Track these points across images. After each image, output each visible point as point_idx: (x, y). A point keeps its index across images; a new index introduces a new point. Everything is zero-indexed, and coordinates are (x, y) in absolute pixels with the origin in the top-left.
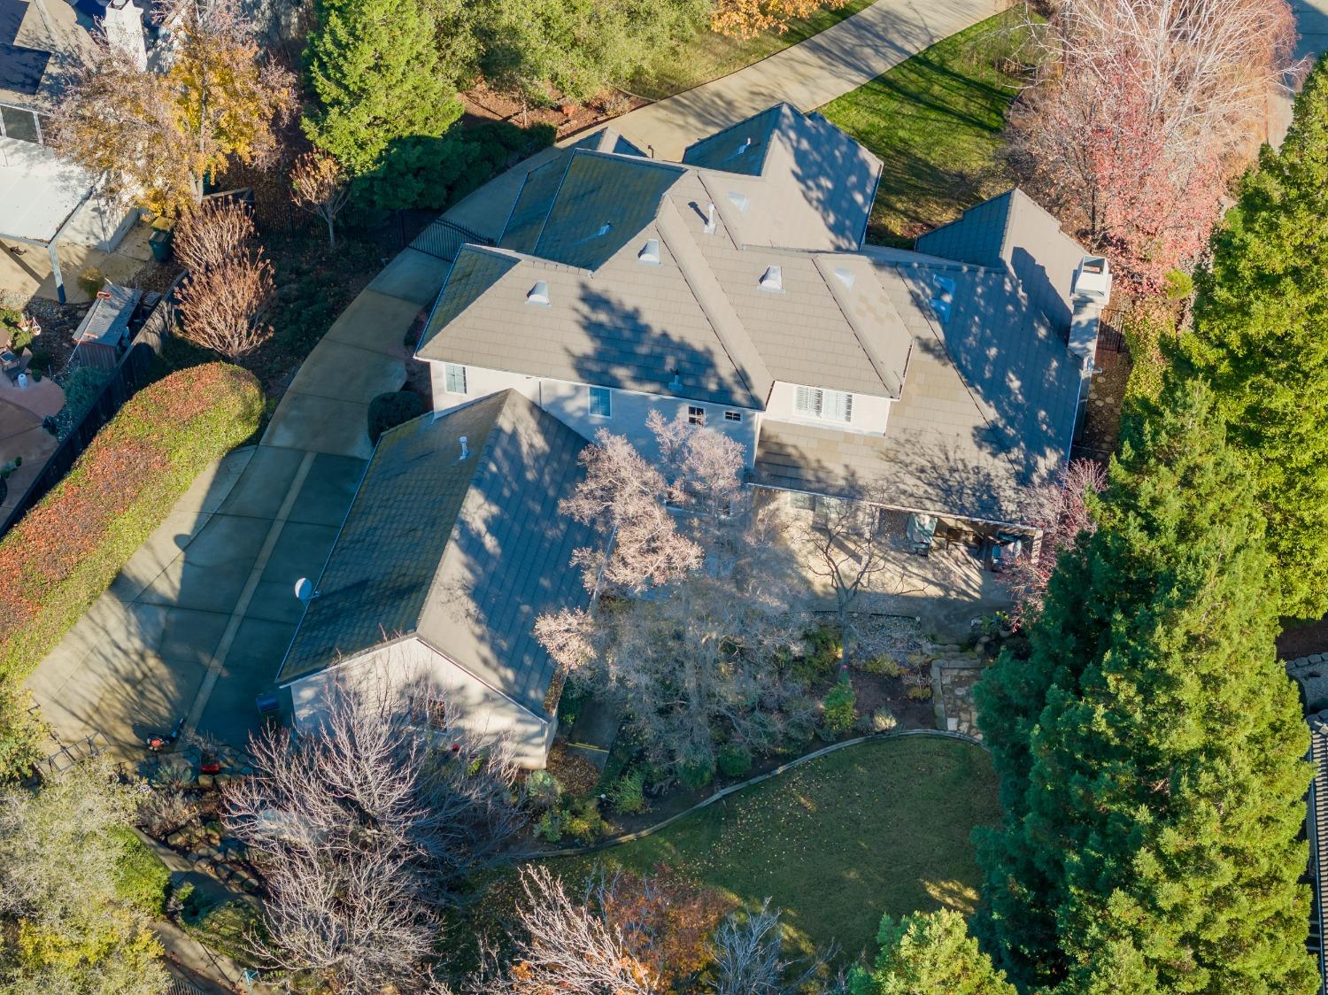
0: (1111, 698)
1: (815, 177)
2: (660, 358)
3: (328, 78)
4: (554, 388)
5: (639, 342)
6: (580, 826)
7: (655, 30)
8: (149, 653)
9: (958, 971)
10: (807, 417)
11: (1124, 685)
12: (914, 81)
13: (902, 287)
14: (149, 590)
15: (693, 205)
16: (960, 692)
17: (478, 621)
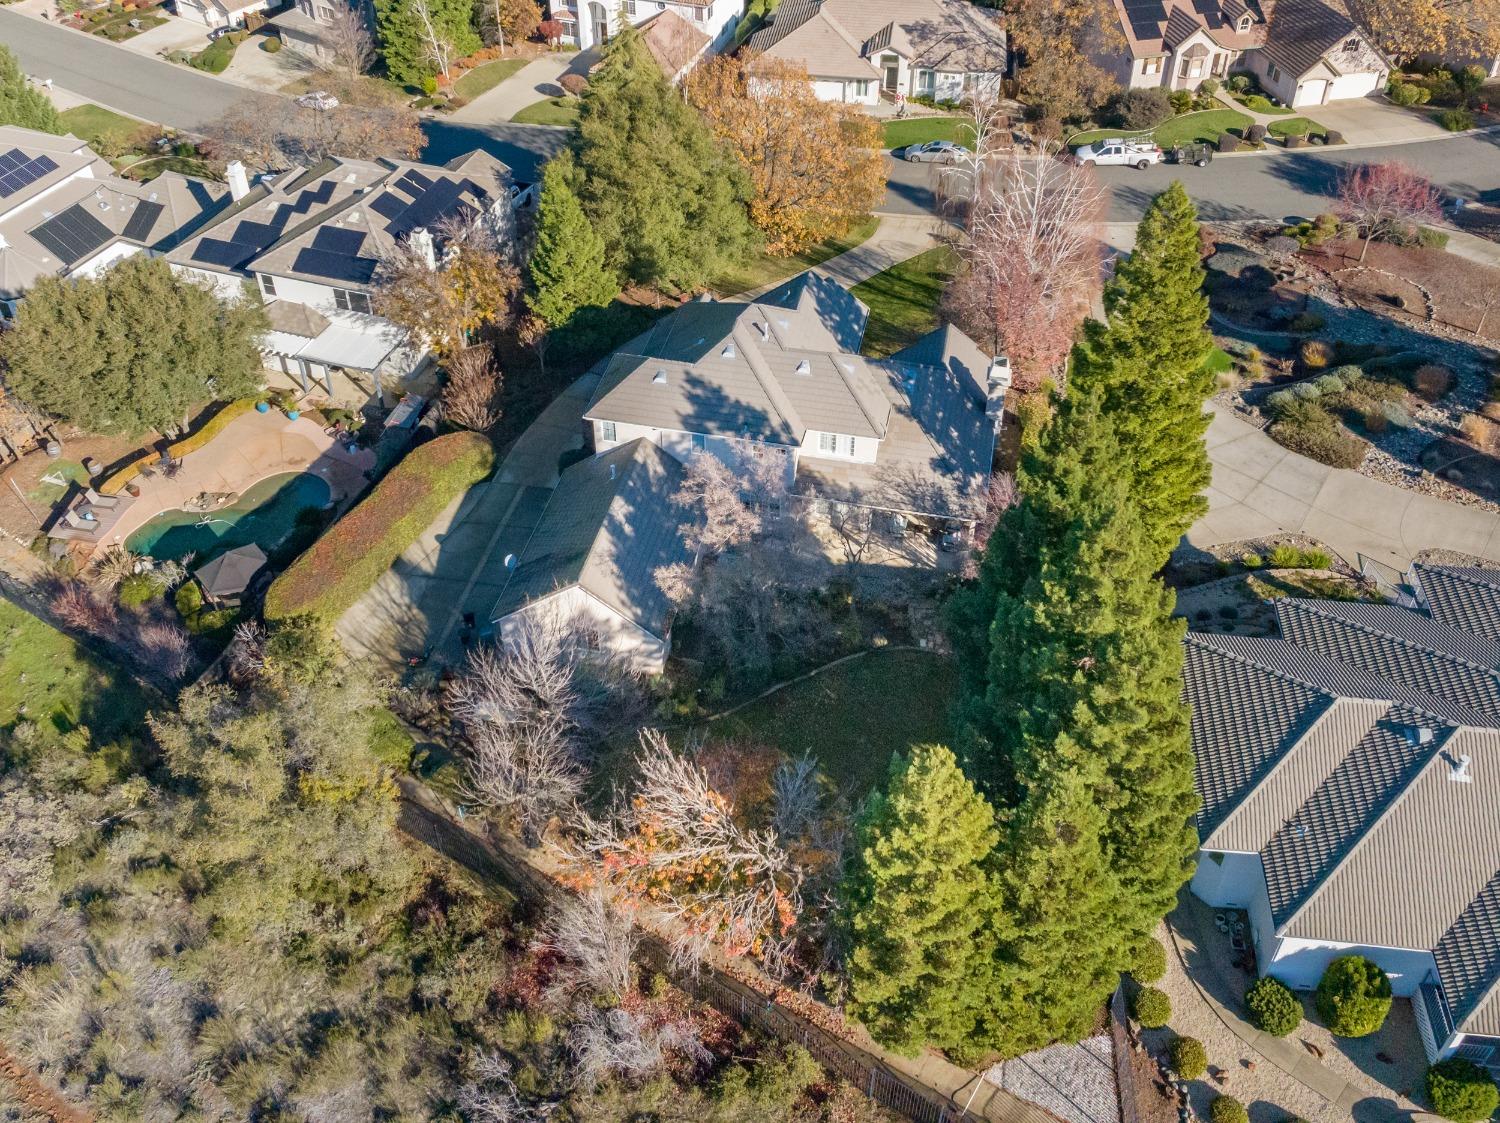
0: (1047, 600)
1: (829, 314)
2: (735, 416)
3: (539, 270)
4: (669, 436)
5: (722, 406)
6: (684, 710)
7: (733, 249)
8: (414, 606)
9: (950, 793)
10: (826, 453)
11: (1056, 589)
12: (883, 284)
13: (884, 374)
14: (416, 568)
15: (755, 325)
16: (927, 623)
17: (618, 577)
